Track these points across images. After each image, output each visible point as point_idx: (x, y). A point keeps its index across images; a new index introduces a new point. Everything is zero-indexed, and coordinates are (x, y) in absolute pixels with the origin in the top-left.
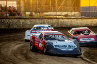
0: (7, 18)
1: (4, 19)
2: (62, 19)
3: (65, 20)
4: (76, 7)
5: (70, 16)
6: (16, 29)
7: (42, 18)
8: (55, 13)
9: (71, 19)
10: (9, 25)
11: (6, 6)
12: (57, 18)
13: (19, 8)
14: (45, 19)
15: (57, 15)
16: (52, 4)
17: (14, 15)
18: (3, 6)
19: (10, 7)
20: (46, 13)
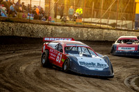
0: (30, 22)
1: (27, 23)
2: (108, 29)
3: (112, 31)
4: (129, 14)
5: (119, 26)
6: (41, 38)
7: (79, 25)
8: (98, 20)
9: (121, 30)
10: (32, 32)
12: (100, 28)
13: (48, 9)
14: (84, 27)
15: (101, 24)
16: (95, 7)
18: (26, 4)
20: (86, 20)
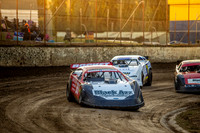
0: (18, 44)
1: (13, 46)
2: (132, 46)
3: (138, 49)
4: (160, 23)
5: (148, 40)
6: (36, 67)
7: (90, 43)
8: (117, 35)
9: (150, 46)
10: (23, 58)
11: (16, 20)
12: (121, 45)
13: (43, 23)
14: (97, 46)
15: (122, 39)
16: (111, 16)
17: (33, 38)
18: (9, 19)
19: (24, 21)
20: (99, 35)
